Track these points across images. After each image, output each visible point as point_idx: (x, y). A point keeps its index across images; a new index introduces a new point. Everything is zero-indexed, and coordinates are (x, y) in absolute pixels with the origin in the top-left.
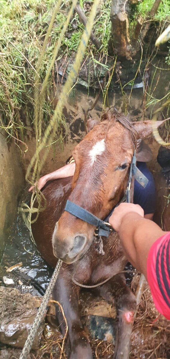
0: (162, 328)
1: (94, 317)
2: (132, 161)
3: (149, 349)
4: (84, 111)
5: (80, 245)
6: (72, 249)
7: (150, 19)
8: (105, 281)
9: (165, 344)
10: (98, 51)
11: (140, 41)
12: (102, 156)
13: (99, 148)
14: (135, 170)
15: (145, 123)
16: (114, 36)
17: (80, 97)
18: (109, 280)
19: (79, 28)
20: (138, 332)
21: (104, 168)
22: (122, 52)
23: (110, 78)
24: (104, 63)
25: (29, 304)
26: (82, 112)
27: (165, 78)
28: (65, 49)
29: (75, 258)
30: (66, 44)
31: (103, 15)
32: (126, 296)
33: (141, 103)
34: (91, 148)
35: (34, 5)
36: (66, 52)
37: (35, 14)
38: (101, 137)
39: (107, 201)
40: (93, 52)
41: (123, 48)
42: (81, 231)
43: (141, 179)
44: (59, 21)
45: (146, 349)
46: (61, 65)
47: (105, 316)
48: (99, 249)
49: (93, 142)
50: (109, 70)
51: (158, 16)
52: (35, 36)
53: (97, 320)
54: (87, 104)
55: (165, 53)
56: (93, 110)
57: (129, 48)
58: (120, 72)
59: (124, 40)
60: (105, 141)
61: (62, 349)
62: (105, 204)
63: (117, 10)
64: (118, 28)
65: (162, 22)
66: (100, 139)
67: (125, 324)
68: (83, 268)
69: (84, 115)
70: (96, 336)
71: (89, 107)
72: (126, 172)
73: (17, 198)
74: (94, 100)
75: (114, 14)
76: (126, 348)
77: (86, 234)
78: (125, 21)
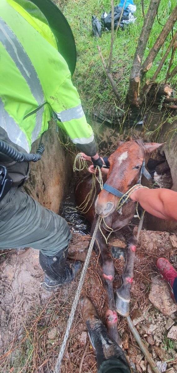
0: (150, 255)
1: (113, 247)
2: (143, 164)
3: (143, 265)
4: (107, 137)
5: (110, 208)
6: (105, 210)
7: (152, 81)
8: (119, 229)
9: (152, 263)
10: (118, 102)
11: (145, 95)
12: (126, 161)
13: (124, 156)
14: (144, 170)
15: (152, 144)
16: (130, 92)
17: (105, 129)
18: (122, 228)
19: (108, 87)
20: (137, 256)
21: (126, 167)
22: (134, 102)
23: (125, 118)
24: (122, 109)
25: (79, 239)
26: (106, 138)
27: (155, 119)
28: (99, 100)
29: (107, 215)
30: (100, 97)
31: (122, 80)
32: (132, 237)
33: (140, 133)
34: (120, 156)
35: (82, 73)
36: (100, 102)
37: (82, 79)
38: (126, 150)
39: (126, 186)
40: (116, 102)
41: (135, 99)
42: (111, 201)
43: (147, 175)
44: (96, 83)
45: (141, 265)
46: (96, 110)
47: (119, 247)
48: (119, 211)
49: (121, 153)
50: (125, 113)
51: (157, 80)
52: (82, 92)
53: (115, 248)
54: (109, 133)
55: (158, 103)
56: (113, 137)
57: (139, 100)
58: (131, 115)
59: (136, 94)
60: (128, 153)
61: (97, 262)
62: (125, 187)
63: (134, 76)
64: (134, 87)
65: (159, 84)
66: (125, 151)
67: (131, 252)
68: (108, 222)
69: (107, 139)
70: (115, 257)
71: (110, 134)
72: (139, 171)
73: (68, 184)
74: (113, 131)
75: (132, 78)
76: (132, 264)
77: (114, 203)
78: (139, 82)
